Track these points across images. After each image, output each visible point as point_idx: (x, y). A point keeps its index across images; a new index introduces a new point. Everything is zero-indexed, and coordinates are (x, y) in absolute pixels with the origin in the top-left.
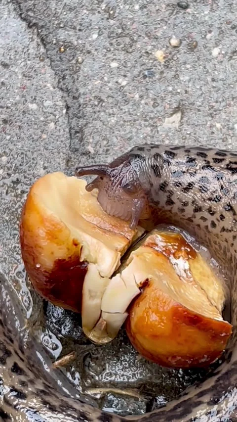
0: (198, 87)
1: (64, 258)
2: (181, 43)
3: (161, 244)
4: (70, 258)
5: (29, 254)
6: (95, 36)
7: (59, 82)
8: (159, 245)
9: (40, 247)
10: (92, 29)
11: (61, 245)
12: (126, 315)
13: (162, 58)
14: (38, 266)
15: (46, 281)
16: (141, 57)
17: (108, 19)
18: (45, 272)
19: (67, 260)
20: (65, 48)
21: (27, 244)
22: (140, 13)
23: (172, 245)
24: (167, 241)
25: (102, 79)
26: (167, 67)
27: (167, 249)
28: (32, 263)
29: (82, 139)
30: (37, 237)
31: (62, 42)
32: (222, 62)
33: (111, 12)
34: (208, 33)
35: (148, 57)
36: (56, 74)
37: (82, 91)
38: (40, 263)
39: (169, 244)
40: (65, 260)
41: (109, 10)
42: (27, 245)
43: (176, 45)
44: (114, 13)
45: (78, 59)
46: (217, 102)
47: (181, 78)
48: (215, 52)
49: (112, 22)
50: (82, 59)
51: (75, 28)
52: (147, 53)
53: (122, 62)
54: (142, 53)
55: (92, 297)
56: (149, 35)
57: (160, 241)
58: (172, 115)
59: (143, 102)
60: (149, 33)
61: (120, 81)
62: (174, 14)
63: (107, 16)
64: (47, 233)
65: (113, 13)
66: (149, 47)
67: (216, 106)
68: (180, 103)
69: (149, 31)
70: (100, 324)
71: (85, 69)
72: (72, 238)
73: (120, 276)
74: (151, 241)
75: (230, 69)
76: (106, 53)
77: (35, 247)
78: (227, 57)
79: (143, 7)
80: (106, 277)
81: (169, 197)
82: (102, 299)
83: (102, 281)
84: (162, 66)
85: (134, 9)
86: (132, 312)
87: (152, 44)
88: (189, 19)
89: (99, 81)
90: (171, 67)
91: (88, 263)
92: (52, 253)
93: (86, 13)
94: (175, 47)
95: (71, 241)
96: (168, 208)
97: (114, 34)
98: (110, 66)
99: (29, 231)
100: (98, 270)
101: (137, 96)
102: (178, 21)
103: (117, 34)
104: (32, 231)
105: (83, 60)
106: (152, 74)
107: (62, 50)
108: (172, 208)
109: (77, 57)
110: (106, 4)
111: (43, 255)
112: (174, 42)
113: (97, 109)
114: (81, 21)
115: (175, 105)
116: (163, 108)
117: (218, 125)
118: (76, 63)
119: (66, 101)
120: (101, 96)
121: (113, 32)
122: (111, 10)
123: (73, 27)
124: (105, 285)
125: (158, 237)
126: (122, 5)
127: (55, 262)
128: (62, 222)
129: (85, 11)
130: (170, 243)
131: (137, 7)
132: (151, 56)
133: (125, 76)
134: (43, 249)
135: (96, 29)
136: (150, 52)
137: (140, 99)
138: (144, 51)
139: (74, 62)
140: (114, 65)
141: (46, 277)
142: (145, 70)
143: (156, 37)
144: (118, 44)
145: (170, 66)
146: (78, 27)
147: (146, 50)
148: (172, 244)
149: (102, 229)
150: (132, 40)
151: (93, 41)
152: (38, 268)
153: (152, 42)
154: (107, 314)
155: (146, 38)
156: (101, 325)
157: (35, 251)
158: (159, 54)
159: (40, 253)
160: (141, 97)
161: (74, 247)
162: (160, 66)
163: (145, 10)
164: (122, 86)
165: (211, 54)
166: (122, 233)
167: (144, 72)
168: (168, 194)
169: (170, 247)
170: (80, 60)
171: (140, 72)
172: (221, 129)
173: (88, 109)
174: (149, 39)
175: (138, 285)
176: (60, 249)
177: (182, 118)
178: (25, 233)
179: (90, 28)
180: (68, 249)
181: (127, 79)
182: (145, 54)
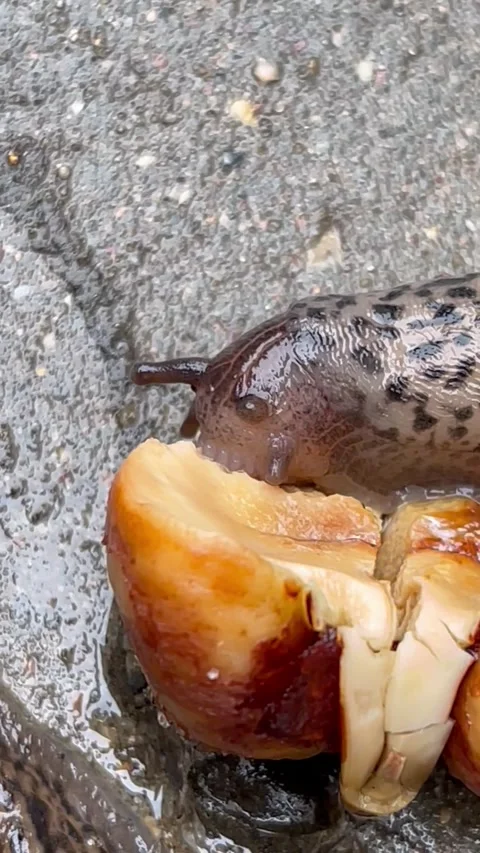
0: (355, 159)
1: (273, 636)
2: (281, 71)
3: (447, 535)
4: (286, 630)
5: (180, 654)
6: (77, 107)
7: (32, 235)
8: (444, 539)
9: (209, 628)
10: (65, 91)
11: (258, 606)
12: (450, 724)
13: (250, 116)
14: (213, 675)
15: (237, 707)
16: (201, 126)
17: (94, 59)
18: (233, 683)
19: (280, 637)
20: (19, 150)
21: (165, 630)
22: (162, 27)
23: (469, 531)
24: (453, 523)
25: (130, 201)
26: (269, 132)
27: (466, 540)
28: (194, 673)
29: (133, 353)
30: (193, 605)
31: (6, 140)
32: (387, 89)
33: (97, 42)
34: (333, 32)
35: (217, 122)
36: (17, 219)
37: (91, 241)
38: (217, 668)
39: (460, 530)
40: (274, 641)
41: (89, 38)
42: (167, 635)
43: (273, 78)
44: (104, 41)
45: (58, 170)
46: (409, 182)
47: (311, 151)
48: (364, 70)
49: (106, 64)
50: (68, 167)
51: (23, 102)
52: (212, 113)
53: (163, 149)
54: (200, 118)
55: (364, 708)
56: (202, 71)
57: (440, 529)
58: (317, 239)
59: (242, 228)
60: (201, 66)
61: (172, 193)
62: (242, 9)
63: (88, 53)
64: (214, 587)
65: (101, 43)
66: (213, 100)
67: (411, 190)
68: (327, 209)
69: (200, 62)
70: (390, 766)
71: (84, 190)
72: (280, 582)
73: (416, 637)
74: (422, 536)
75: (413, 101)
76: (117, 138)
77: (195, 631)
78: (396, 76)
79: (166, 12)
80: (385, 648)
81: (419, 411)
82: (384, 706)
83: (377, 662)
84: (258, 135)
85: (148, 22)
86: (466, 713)
87: (217, 90)
88: (280, 13)
89: (124, 209)
90: (279, 132)
91: (335, 629)
92: (244, 633)
93: (37, 60)
94: (271, 83)
95: (281, 589)
96: (423, 437)
97: (122, 91)
98: (138, 167)
99: (166, 598)
100: (364, 638)
101: (224, 220)
102: (256, 24)
103: (127, 89)
104: (174, 596)
105: (71, 170)
106: (239, 160)
107: (14, 158)
108: (432, 434)
109: (55, 167)
110: (78, 27)
111: (221, 644)
112: (266, 71)
113: (143, 272)
114: (34, 82)
115: (316, 216)
116: (292, 229)
117: (431, 233)
118: (56, 181)
119: (63, 276)
120: (141, 241)
121: (117, 87)
122: (96, 38)
123: (18, 99)
124: (388, 669)
125: (430, 522)
126: (114, 20)
127: (255, 652)
128: (245, 549)
129: (34, 56)
130: (462, 526)
131: (151, 16)
132: (224, 119)
133: (181, 180)
134: (216, 629)
135: (73, 89)
136: (217, 110)
137: (234, 221)
138: (203, 111)
139: (50, 179)
140: (145, 160)
141: (237, 696)
142: (220, 154)
143: (220, 72)
144: (140, 111)
145: (274, 130)
146: (32, 96)
147: (208, 107)
148: (467, 526)
149: (305, 540)
150: (167, 93)
151: (80, 119)
152: (214, 681)
153: (214, 86)
154: (403, 737)
155: (199, 80)
156: (393, 767)
157: (197, 643)
158: (240, 109)
159: (213, 643)
160: (235, 217)
161: (291, 600)
162: (253, 135)
163: (172, 17)
164: (182, 205)
165: (356, 78)
166: (354, 537)
167: (220, 159)
168: (413, 405)
169: (468, 535)
170: (63, 171)
171: (211, 161)
172: (440, 240)
173: (123, 280)
174: (205, 80)
175: (461, 644)
176: (257, 616)
177: (343, 240)
178: (157, 607)
179: (60, 90)
180: (278, 611)
181: (186, 186)
182: (207, 119)
